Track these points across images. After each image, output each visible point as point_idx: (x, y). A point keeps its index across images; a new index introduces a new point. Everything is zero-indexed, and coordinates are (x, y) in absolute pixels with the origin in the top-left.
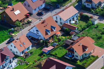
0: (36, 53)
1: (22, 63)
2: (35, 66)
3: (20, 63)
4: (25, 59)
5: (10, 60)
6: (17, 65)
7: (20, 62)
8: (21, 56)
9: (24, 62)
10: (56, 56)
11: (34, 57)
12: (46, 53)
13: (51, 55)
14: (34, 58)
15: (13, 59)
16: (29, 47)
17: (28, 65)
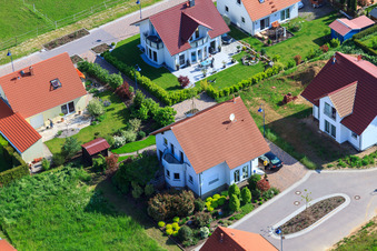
0: (308, 34)
1: (250, 59)
2: (292, 78)
3: (245, 58)
4: (265, 46)
5: (213, 44)
6: (233, 62)
7: (244, 56)
8: (256, 37)
9: (259, 55)
10: (372, 54)
11: (299, 45)
12: (341, 39)
13: (358, 46)
14: (297, 48)
15: (226, 41)
16: (288, 10)
17: (269, 70)
